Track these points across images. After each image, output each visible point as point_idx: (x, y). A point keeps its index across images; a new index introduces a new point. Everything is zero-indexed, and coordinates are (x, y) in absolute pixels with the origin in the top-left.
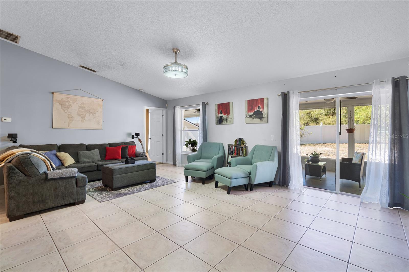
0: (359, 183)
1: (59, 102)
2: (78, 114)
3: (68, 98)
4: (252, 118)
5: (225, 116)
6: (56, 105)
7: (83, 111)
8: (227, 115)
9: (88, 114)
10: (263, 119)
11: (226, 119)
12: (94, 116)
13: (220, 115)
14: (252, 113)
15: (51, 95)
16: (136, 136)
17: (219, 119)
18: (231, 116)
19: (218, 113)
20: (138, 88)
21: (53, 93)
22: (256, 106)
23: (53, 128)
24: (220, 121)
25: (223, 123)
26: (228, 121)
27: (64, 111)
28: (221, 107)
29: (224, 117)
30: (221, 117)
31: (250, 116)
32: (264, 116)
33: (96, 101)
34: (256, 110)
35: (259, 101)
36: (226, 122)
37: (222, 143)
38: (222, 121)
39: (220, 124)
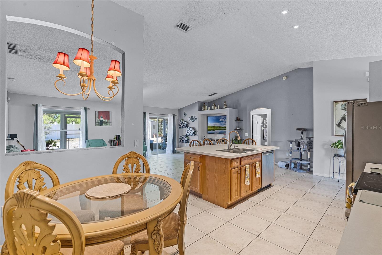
5: (106, 121)
8: (107, 120)
11: (107, 122)
13: (101, 119)
17: (100, 122)
18: (110, 121)
19: (99, 118)
24: (101, 124)
25: (104, 125)
26: (108, 124)
28: (101, 113)
29: (105, 121)
30: (102, 121)
36: (106, 124)
37: (102, 140)
38: (103, 124)
39: (100, 125)
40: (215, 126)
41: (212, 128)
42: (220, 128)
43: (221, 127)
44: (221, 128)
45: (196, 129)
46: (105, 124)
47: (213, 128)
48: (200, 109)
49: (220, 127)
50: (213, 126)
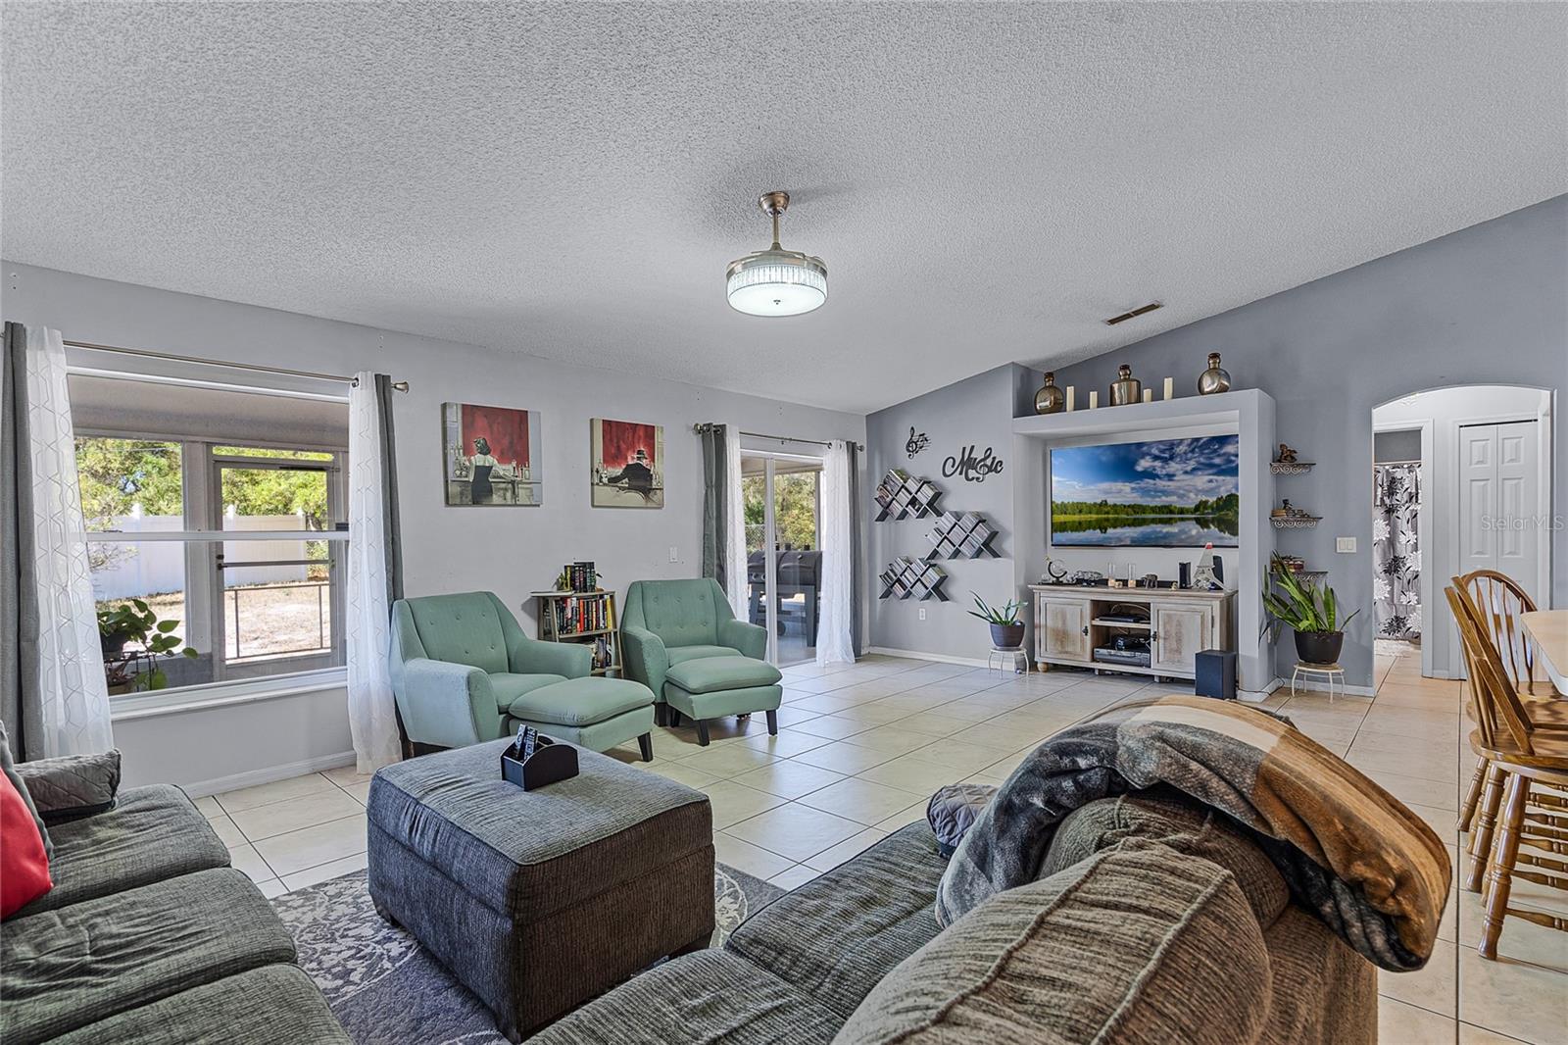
4: (620, 488)
5: (505, 470)
8: (514, 464)
10: (652, 493)
11: (513, 483)
13: (479, 459)
14: (618, 471)
17: (471, 479)
18: (530, 473)
24: (479, 490)
25: (496, 499)
26: (521, 492)
28: (482, 422)
29: (501, 473)
30: (483, 472)
31: (613, 480)
32: (654, 483)
34: (630, 463)
35: (641, 433)
36: (509, 494)
37: (490, 595)
38: (490, 492)
39: (476, 502)
40: (1110, 501)
41: (1094, 516)
42: (1138, 516)
43: (1142, 509)
44: (1143, 516)
45: (995, 522)
46: (506, 489)
47: (1097, 514)
48: (1025, 407)
49: (1140, 506)
50: (1101, 505)
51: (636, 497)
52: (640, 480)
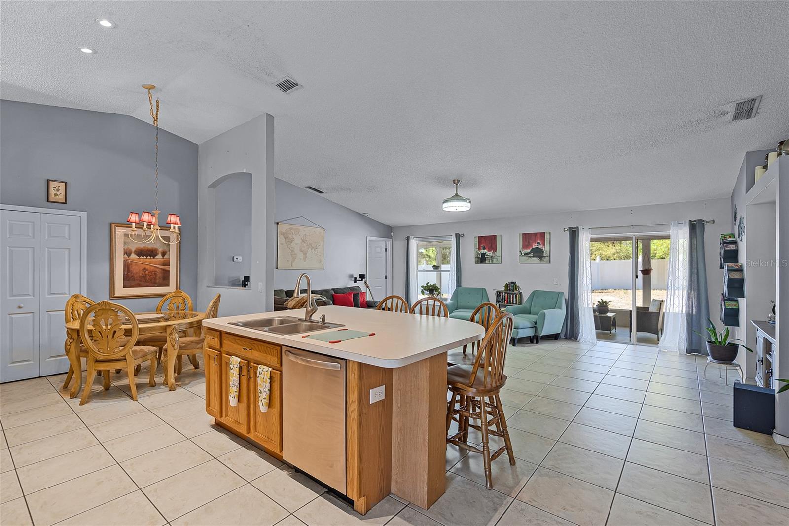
0: (657, 335)
1: (283, 234)
2: (301, 250)
3: (291, 229)
4: (529, 257)
5: (489, 253)
6: (281, 239)
7: (305, 245)
9: (310, 249)
10: (544, 258)
11: (492, 257)
12: (316, 252)
13: (482, 251)
14: (529, 251)
15: (276, 225)
16: (361, 279)
17: (480, 257)
18: (498, 253)
19: (479, 249)
20: (361, 212)
21: (278, 223)
22: (535, 241)
23: (277, 268)
24: (482, 259)
25: (487, 262)
26: (494, 260)
27: (288, 245)
28: (483, 241)
30: (483, 254)
31: (526, 254)
32: (544, 254)
33: (318, 230)
34: (534, 247)
35: (539, 236)
36: (490, 260)
37: (485, 289)
38: (485, 260)
39: (481, 263)
46: (490, 259)
51: (537, 260)
52: (538, 254)
